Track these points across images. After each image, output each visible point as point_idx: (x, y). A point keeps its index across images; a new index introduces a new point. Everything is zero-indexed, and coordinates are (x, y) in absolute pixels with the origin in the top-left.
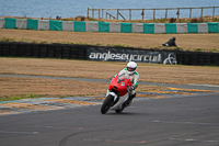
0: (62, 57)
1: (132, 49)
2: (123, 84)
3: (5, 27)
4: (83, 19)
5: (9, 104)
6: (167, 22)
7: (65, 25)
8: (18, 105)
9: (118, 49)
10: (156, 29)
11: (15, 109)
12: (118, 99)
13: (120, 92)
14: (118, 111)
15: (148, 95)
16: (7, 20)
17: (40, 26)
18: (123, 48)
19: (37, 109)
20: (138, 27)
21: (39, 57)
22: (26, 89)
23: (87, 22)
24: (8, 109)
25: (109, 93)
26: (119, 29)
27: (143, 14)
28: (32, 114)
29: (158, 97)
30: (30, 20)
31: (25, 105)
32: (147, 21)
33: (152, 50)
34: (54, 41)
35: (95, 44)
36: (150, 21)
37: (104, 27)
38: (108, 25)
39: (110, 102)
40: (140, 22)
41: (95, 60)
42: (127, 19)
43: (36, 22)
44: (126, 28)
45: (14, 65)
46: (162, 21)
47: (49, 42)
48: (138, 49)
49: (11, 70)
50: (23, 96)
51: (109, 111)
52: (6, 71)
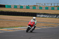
0: (29, 16)
1: (48, 14)
2: (32, 24)
3: (14, 8)
4: (35, 6)
5: (15, 28)
6: (58, 7)
7: (30, 8)
8: (17, 29)
9: (45, 14)
10: (55, 9)
11: (17, 30)
12: (31, 28)
13: (31, 26)
14: (31, 32)
15: (52, 26)
16: (15, 6)
17: (24, 8)
18: (46, 14)
19: (22, 30)
20: (50, 8)
21: (23, 16)
22: (20, 24)
23: (36, 7)
24: (15, 30)
25: (28, 26)
26: (45, 8)
27: (51, 5)
28: (21, 31)
29: (55, 27)
30: (21, 6)
31: (19, 29)
32: (52, 7)
33: (54, 14)
34: (27, 12)
35: (38, 12)
36: (53, 7)
37: (41, 8)
38: (42, 7)
39: (29, 29)
40: (51, 7)
41: (38, 17)
42: (47, 6)
43: (23, 6)
44: (47, 8)
45: (17, 18)
46: (57, 6)
47: (26, 12)
48: (50, 14)
49: (16, 19)
50: (19, 26)
51: (29, 32)
52: (14, 19)
